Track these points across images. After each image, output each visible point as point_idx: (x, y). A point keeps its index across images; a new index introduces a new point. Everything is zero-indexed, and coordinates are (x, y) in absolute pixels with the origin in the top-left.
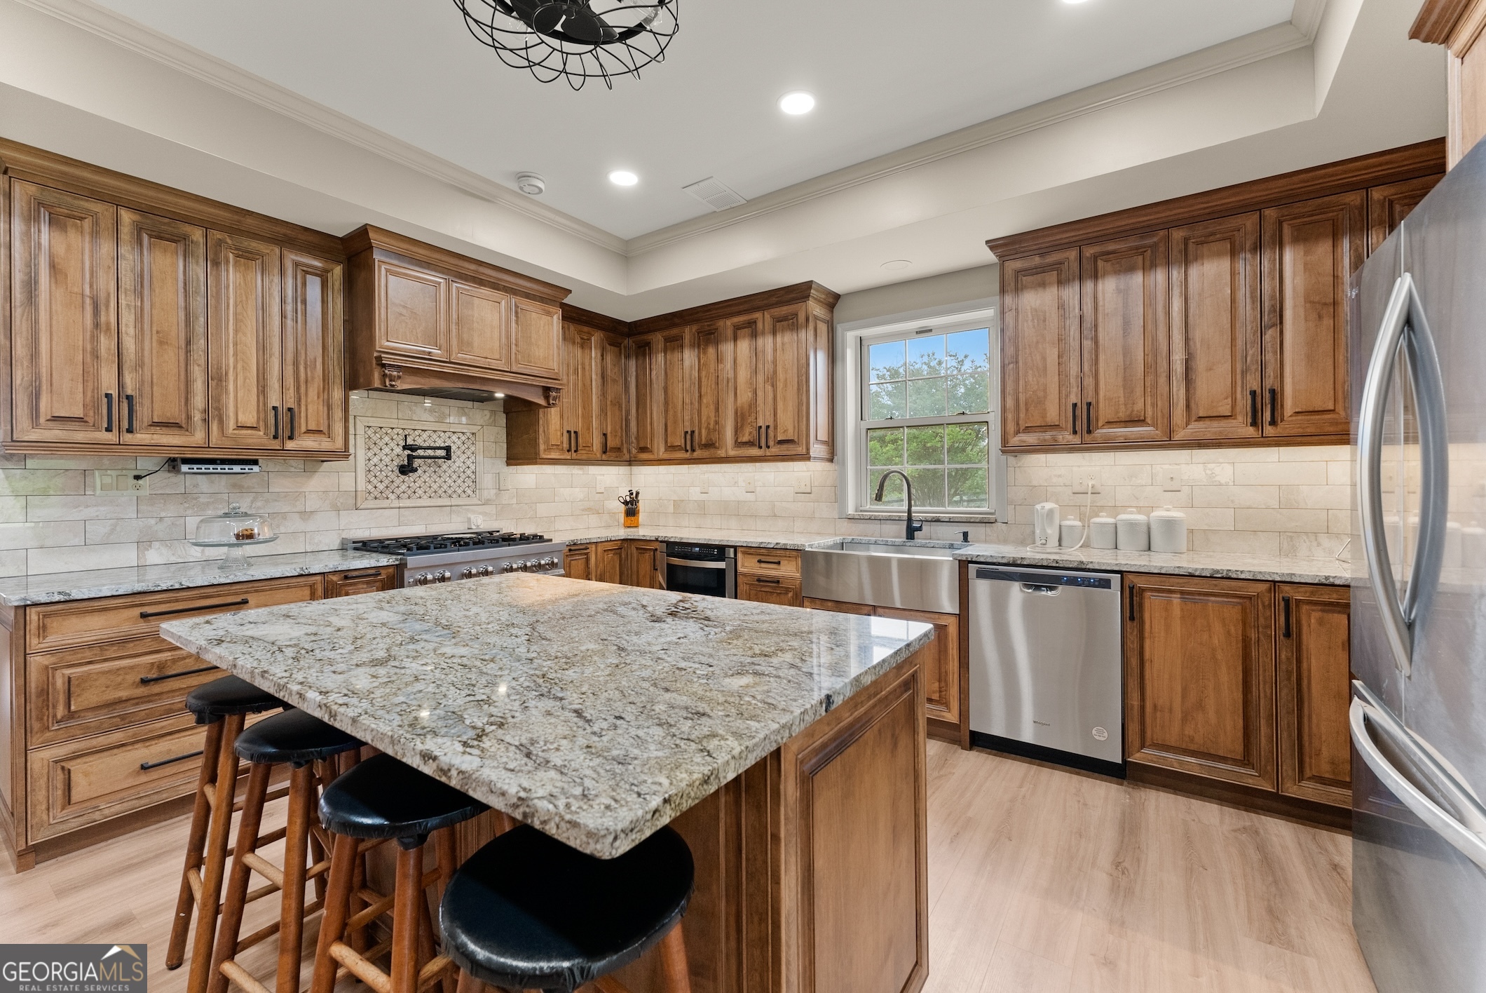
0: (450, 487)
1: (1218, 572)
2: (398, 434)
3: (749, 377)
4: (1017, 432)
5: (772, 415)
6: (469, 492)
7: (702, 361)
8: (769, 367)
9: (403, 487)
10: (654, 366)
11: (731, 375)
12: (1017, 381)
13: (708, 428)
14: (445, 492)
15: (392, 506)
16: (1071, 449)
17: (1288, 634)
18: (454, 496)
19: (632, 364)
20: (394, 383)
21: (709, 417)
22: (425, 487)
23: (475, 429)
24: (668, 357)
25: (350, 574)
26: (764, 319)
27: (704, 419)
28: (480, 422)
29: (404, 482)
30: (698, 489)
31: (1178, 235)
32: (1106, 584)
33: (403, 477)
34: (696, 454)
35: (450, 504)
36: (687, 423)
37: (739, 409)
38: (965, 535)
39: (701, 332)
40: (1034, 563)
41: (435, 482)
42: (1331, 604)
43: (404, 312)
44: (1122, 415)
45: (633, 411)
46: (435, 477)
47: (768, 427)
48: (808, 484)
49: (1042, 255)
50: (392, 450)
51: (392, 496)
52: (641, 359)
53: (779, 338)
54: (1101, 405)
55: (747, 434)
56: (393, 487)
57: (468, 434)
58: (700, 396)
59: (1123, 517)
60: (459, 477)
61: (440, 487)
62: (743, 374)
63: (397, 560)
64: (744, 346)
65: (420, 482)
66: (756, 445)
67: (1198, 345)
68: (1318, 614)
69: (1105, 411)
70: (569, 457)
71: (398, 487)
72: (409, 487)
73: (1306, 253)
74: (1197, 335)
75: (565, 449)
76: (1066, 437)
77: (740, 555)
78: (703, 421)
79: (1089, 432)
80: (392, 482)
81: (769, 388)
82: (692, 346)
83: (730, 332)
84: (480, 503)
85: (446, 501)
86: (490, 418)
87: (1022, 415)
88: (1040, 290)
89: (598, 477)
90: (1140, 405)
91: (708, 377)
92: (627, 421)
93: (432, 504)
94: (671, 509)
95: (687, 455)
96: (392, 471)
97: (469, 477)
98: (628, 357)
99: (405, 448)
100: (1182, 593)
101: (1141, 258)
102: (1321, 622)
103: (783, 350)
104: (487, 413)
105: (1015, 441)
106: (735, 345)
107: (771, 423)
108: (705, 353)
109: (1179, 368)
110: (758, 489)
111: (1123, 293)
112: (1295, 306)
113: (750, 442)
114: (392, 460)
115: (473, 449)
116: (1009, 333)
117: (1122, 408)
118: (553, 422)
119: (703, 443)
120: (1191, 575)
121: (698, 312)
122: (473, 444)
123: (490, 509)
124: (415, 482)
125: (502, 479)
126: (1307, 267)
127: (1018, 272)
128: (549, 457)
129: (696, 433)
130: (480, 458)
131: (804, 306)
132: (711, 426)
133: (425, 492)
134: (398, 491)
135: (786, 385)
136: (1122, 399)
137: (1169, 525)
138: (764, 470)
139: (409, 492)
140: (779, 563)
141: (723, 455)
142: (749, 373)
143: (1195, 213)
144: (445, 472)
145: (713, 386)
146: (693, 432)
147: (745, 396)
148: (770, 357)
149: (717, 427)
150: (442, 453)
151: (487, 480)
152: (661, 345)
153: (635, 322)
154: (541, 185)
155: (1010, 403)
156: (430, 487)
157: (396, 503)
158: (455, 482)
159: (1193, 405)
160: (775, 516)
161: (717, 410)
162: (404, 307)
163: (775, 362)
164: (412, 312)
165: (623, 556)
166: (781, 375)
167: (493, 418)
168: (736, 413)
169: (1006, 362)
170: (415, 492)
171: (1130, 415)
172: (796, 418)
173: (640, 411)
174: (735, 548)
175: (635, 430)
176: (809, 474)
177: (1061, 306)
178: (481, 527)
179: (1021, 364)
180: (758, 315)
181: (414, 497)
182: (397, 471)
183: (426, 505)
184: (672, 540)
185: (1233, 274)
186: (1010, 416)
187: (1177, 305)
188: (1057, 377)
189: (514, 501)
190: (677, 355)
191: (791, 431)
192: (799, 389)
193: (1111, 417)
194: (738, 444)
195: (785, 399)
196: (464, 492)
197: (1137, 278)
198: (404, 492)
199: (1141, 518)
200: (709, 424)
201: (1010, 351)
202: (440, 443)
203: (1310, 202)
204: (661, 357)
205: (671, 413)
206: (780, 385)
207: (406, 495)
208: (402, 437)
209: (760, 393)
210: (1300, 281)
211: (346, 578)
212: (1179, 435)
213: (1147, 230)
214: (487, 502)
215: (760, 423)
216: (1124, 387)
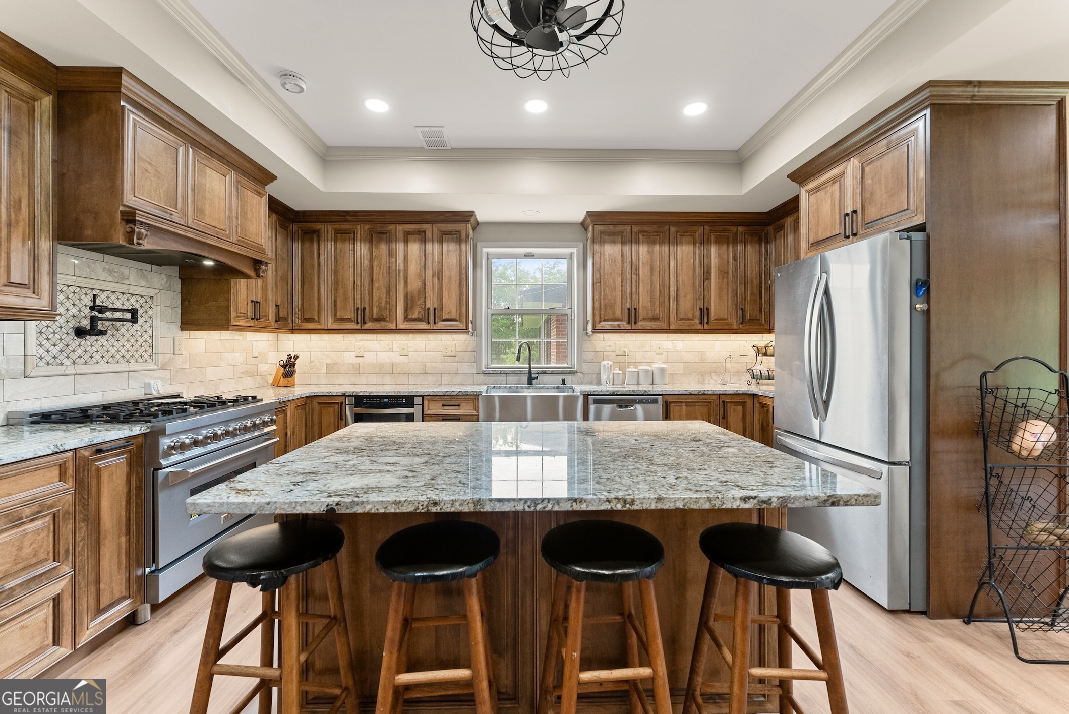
0: (128, 351)
1: (700, 391)
2: (74, 293)
3: (419, 271)
4: (600, 322)
5: (439, 300)
6: (146, 356)
7: (374, 254)
8: (436, 266)
9: (79, 352)
10: (322, 251)
11: (401, 267)
12: (600, 293)
13: (379, 306)
14: (123, 357)
15: (67, 372)
16: (628, 332)
17: (724, 418)
18: (132, 361)
19: (297, 247)
20: (141, 241)
21: (380, 298)
22: (102, 352)
23: (152, 292)
24: (338, 246)
25: (103, 447)
26: (432, 230)
27: (375, 299)
28: (158, 286)
29: (80, 345)
30: (353, 354)
31: (673, 229)
32: (655, 401)
33: (79, 340)
34: (367, 326)
35: (128, 369)
36: (358, 302)
37: (409, 294)
38: (564, 380)
39: (373, 231)
40: (623, 393)
41: (113, 346)
42: (737, 402)
43: (149, 168)
44: (650, 316)
45: (298, 287)
46: (113, 340)
47: (435, 309)
48: (454, 350)
49: (614, 225)
50: (67, 310)
51: (67, 362)
52: (307, 245)
53: (445, 246)
54: (640, 310)
55: (416, 313)
56: (68, 351)
57: (146, 297)
58: (372, 281)
59: (640, 368)
60: (137, 341)
61: (118, 351)
62: (413, 269)
63: (148, 427)
64: (414, 248)
65: (97, 346)
66: (423, 321)
67: (681, 284)
68: (733, 407)
69: (642, 314)
70: (252, 325)
71: (74, 351)
72: (86, 351)
73: (719, 249)
74: (680, 279)
75: (249, 317)
76: (624, 325)
77: (426, 402)
78: (374, 300)
79: (635, 323)
80: (67, 345)
81: (436, 280)
82: (362, 240)
83: (401, 235)
84: (156, 367)
85: (123, 366)
86: (167, 283)
87: (603, 312)
88: (613, 245)
89: (255, 343)
90: (657, 311)
91: (380, 266)
92: (292, 295)
93: (111, 370)
94: (324, 370)
95: (358, 327)
96: (67, 334)
97: (146, 341)
98: (293, 240)
99: (92, 308)
100: (686, 402)
101: (658, 237)
102: (734, 410)
103: (448, 255)
104: (163, 276)
105: (599, 326)
106: (406, 246)
107: (436, 304)
108: (377, 248)
109: (673, 294)
110: (411, 354)
111: (650, 253)
112: (715, 272)
113: (419, 319)
114: (67, 322)
115: (150, 312)
116: (597, 266)
117: (650, 312)
118: (242, 291)
119: (375, 317)
120: (691, 394)
121: (372, 215)
122: (150, 307)
123: (166, 374)
124: (92, 346)
125: (177, 343)
126: (720, 255)
127: (602, 232)
128: (238, 324)
129: (367, 310)
130: (157, 322)
131: (465, 227)
132: (383, 304)
133: (103, 357)
134: (74, 356)
135: (450, 280)
136: (650, 307)
137: (662, 371)
138: (417, 339)
139: (86, 357)
140: (459, 405)
141: (394, 328)
142: (419, 268)
143: (681, 221)
144: (123, 336)
145: (385, 274)
146: (364, 309)
147: (414, 285)
148: (436, 258)
149: (389, 305)
150: (128, 316)
151: (163, 345)
152: (331, 235)
153: (304, 212)
154: (304, 86)
155: (597, 305)
156: (108, 351)
157: (71, 369)
158: (132, 346)
159: (678, 313)
160: (426, 373)
161: (389, 292)
162: (150, 164)
163: (441, 263)
164: (156, 170)
165: (307, 411)
166: (446, 272)
167: (169, 283)
168: (406, 296)
169: (595, 282)
170: (91, 357)
171: (653, 316)
172: (458, 304)
173: (305, 287)
174: (422, 397)
175: (300, 303)
176: (454, 343)
177: (623, 255)
178: (161, 392)
179: (602, 283)
180: (426, 227)
181: (92, 362)
182: (73, 334)
183: (104, 370)
184: (361, 394)
185: (694, 253)
186: (597, 312)
187: (672, 264)
188: (620, 293)
189: (187, 365)
190: (348, 246)
191: (454, 312)
192: (460, 284)
193: (645, 316)
194: (407, 319)
195: (449, 290)
196: (142, 356)
197: (657, 248)
198: (80, 357)
199: (649, 368)
200: (380, 303)
201: (597, 276)
202: (127, 306)
203: (720, 227)
204: (330, 245)
205: (341, 292)
206: (445, 280)
207: (82, 360)
208: (90, 297)
209: (428, 284)
210: (716, 260)
211: (99, 451)
212: (673, 327)
213: (661, 224)
214: (163, 368)
215: (428, 305)
216: (651, 301)
